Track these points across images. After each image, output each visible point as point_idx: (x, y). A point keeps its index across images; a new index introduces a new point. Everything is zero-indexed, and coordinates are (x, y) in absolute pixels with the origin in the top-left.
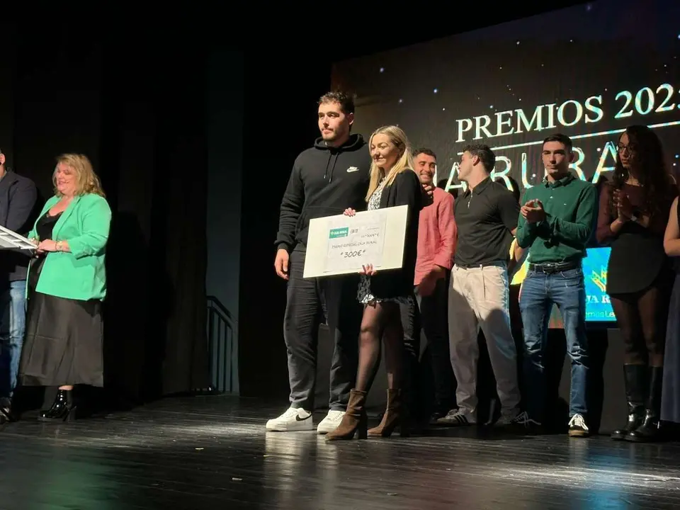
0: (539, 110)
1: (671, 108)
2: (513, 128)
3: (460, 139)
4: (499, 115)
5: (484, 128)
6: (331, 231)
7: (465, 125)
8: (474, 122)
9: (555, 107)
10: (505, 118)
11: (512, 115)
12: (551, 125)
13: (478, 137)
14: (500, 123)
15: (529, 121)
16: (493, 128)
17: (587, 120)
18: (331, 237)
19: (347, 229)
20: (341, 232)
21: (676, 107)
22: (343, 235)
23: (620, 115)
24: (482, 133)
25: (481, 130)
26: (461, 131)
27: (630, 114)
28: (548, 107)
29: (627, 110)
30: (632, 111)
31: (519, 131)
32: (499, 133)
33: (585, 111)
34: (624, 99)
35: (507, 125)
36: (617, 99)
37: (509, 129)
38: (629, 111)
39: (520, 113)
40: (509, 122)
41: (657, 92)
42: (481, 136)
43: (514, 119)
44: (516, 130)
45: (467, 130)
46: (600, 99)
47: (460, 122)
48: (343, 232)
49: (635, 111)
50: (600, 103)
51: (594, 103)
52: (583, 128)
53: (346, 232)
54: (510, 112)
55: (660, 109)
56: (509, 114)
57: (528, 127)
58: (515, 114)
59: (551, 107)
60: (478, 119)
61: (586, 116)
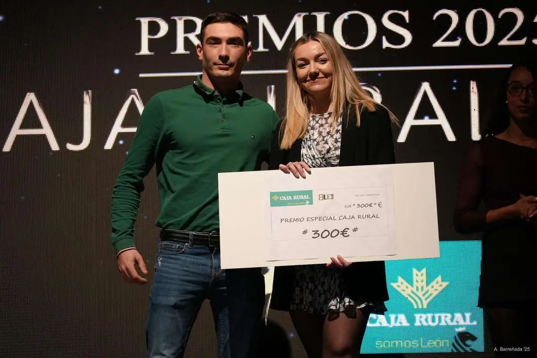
0: (298, 21)
1: (522, 42)
3: (145, 50)
5: (192, 37)
6: (272, 194)
7: (154, 28)
8: (173, 25)
9: (326, 17)
13: (180, 49)
15: (280, 35)
17: (386, 44)
18: (274, 203)
19: (310, 193)
20: (295, 198)
21: (529, 42)
22: (302, 202)
23: (439, 44)
24: (188, 44)
25: (187, 40)
26: (145, 36)
27: (457, 43)
28: (315, 17)
29: (451, 38)
30: (461, 40)
31: (261, 48)
33: (382, 30)
34: (447, 19)
36: (435, 18)
38: (455, 39)
39: (264, 21)
41: (499, 17)
42: (186, 49)
44: (255, 45)
45: (158, 36)
46: (406, 15)
47: (145, 23)
48: (302, 197)
49: (465, 40)
50: (407, 21)
52: (375, 54)
53: (306, 197)
55: (504, 42)
57: (279, 44)
58: (253, 22)
59: (321, 18)
60: (180, 21)
61: (384, 38)
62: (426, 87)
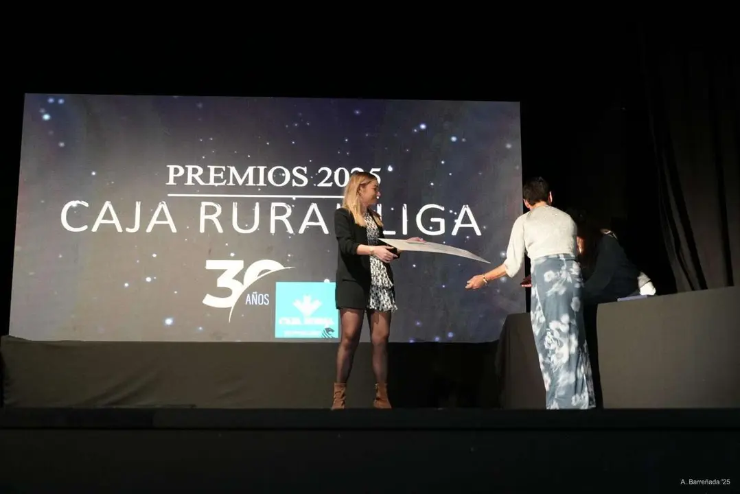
0: (250, 170)
2: (225, 181)
3: (171, 182)
4: (212, 168)
5: (196, 176)
7: (176, 171)
8: (186, 170)
9: (265, 169)
10: (217, 171)
11: (224, 170)
12: (262, 183)
13: (190, 182)
14: (212, 175)
15: (241, 176)
16: (205, 177)
17: (294, 184)
23: (322, 184)
24: (194, 180)
25: (193, 177)
26: (172, 175)
27: (330, 185)
28: (259, 169)
29: (328, 182)
30: (332, 183)
31: (231, 183)
32: (212, 182)
33: (292, 177)
34: (325, 173)
35: (220, 177)
36: (319, 171)
37: (221, 181)
38: (330, 183)
39: (233, 170)
40: (221, 175)
41: (352, 172)
42: (193, 182)
43: (227, 173)
44: (228, 182)
45: (179, 175)
46: (305, 169)
47: (172, 168)
49: (334, 184)
50: (306, 173)
51: (300, 171)
52: (289, 189)
54: (224, 168)
56: (222, 169)
57: (240, 182)
58: (228, 170)
59: (262, 169)
60: (190, 168)
61: (293, 180)
62: (314, 206)
